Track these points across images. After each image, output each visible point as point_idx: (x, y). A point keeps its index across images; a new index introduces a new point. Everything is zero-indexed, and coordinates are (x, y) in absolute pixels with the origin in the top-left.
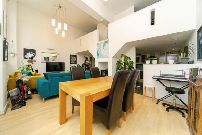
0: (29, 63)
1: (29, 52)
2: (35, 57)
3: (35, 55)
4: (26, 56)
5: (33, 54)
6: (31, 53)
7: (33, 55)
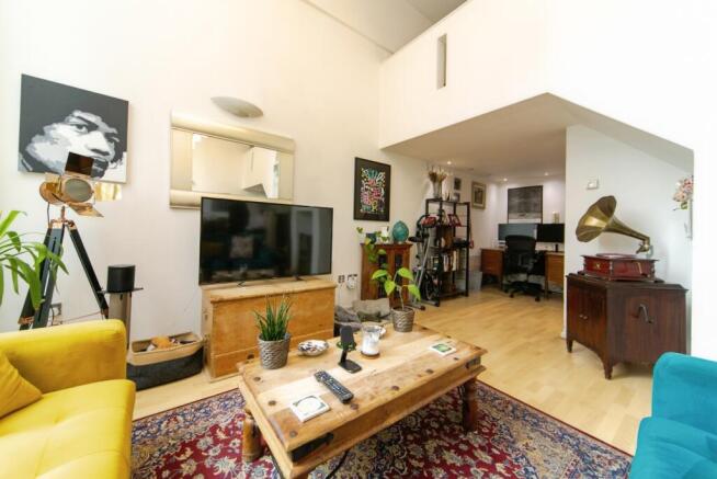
0: (55, 210)
1: (69, 112)
2: (118, 157)
3: (121, 147)
4: (41, 149)
5: (108, 137)
6: (92, 127)
7: (104, 145)
